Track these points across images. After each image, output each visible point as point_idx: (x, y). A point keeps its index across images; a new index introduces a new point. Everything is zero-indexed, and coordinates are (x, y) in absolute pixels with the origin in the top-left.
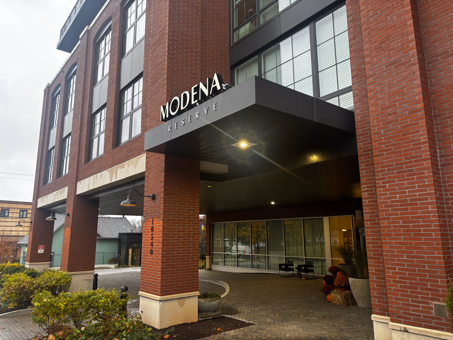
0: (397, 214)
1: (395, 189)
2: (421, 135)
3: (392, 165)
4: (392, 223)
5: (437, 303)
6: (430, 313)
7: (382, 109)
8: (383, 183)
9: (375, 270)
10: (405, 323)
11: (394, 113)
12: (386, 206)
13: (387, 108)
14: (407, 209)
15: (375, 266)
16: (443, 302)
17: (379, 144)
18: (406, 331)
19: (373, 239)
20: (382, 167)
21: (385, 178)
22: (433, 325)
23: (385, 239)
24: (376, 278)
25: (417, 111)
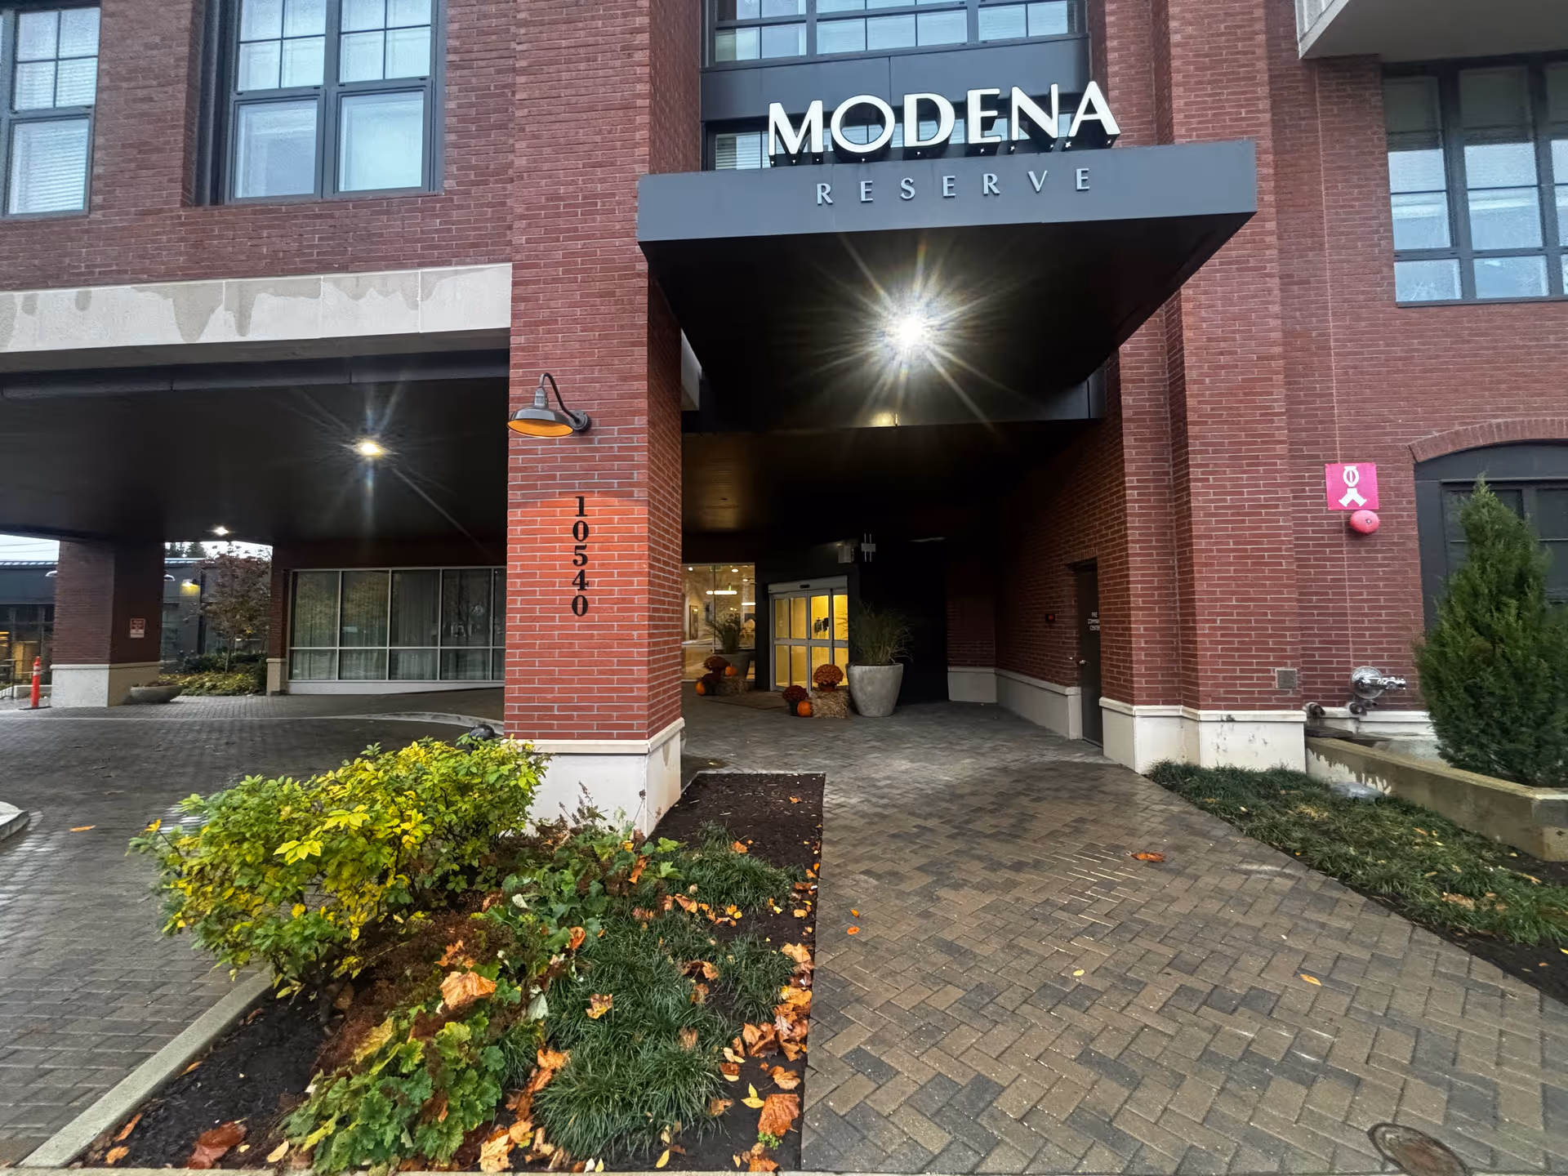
0: (1226, 529)
1: (1224, 486)
2: (1276, 400)
3: (1222, 444)
4: (1216, 543)
5: (1283, 669)
6: (1271, 685)
7: (1209, 340)
8: (1203, 473)
9: (1145, 629)
10: (1227, 708)
11: (1230, 353)
12: (1206, 515)
13: (1217, 340)
14: (1243, 521)
15: (1144, 622)
16: (1293, 665)
17: (1199, 402)
18: (1231, 720)
19: (1143, 575)
20: (1202, 444)
21: (1207, 465)
22: (1274, 703)
23: (1200, 572)
24: (1146, 642)
25: (1272, 358)
